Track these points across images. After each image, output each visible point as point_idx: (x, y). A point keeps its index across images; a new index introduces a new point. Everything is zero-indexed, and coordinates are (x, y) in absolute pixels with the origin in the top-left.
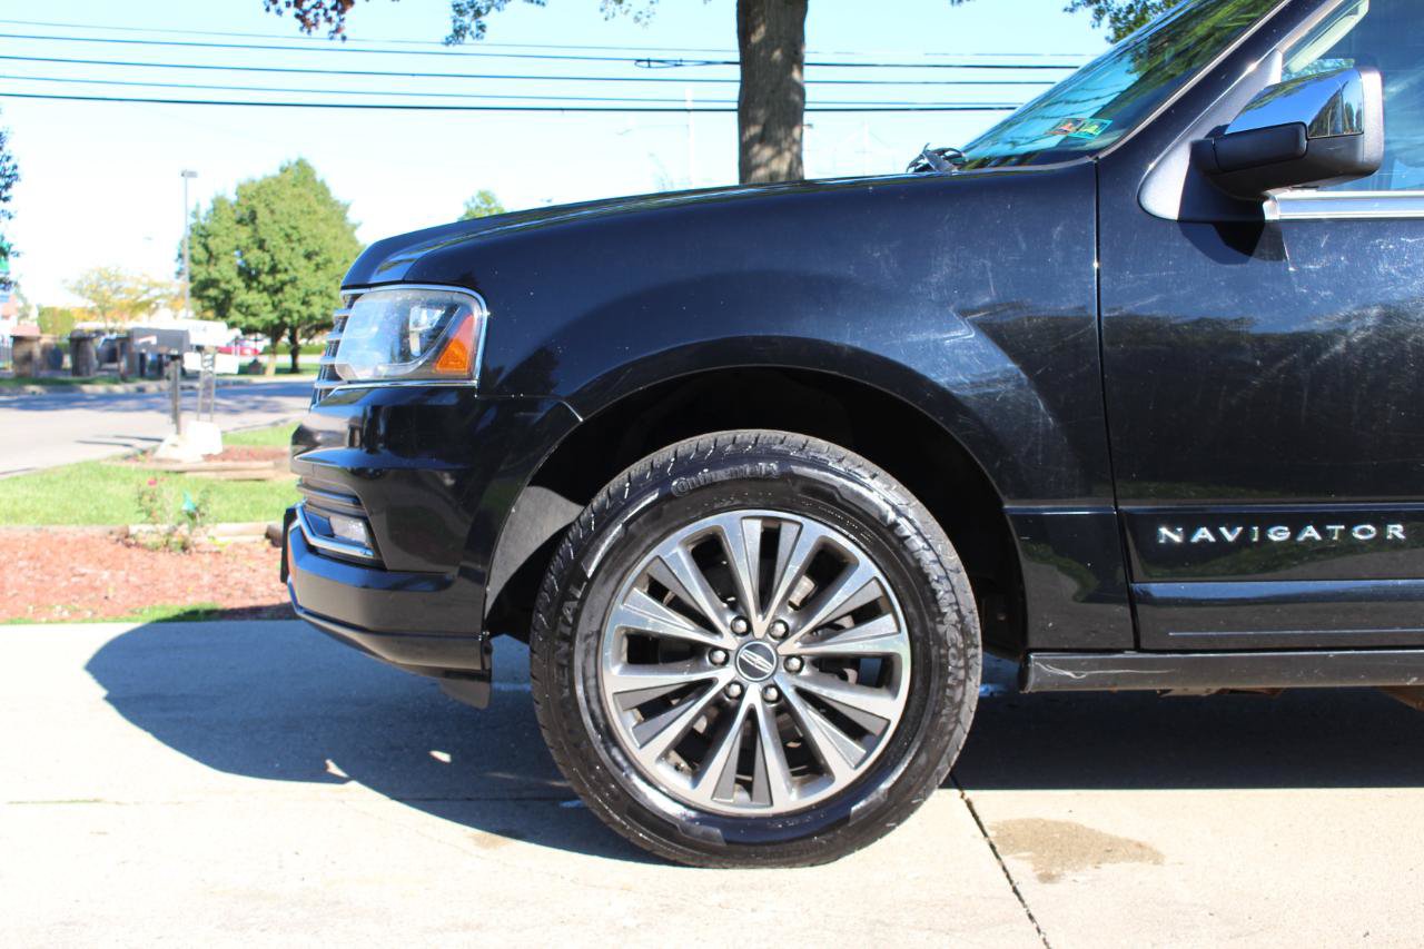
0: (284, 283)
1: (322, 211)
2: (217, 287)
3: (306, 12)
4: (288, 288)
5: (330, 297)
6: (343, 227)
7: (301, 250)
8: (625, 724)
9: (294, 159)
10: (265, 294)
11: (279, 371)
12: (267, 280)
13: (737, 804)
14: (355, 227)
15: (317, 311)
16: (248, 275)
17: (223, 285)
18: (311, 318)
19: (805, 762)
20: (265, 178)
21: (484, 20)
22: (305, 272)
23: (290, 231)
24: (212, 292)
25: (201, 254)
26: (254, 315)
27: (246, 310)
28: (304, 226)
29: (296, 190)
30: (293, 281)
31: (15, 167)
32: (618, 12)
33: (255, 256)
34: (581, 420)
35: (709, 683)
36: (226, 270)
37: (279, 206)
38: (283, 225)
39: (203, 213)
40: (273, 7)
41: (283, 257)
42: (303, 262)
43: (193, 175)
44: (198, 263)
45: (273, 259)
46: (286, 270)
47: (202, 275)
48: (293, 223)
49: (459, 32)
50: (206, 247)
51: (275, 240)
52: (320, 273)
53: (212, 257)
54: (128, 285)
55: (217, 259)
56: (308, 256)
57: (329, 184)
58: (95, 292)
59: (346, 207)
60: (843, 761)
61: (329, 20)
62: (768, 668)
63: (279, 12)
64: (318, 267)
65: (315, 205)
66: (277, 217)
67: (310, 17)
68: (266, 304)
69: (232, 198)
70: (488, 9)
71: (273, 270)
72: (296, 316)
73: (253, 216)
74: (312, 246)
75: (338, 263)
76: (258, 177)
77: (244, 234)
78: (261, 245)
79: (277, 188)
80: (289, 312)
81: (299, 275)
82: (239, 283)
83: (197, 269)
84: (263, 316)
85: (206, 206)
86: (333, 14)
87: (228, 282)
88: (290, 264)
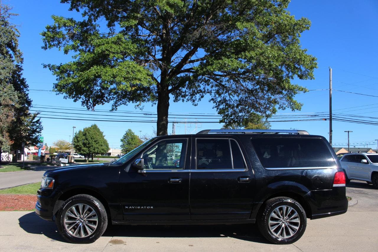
0: (90, 146)
1: (98, 133)
2: (79, 147)
3: (88, 106)
4: (91, 147)
5: (99, 149)
6: (102, 137)
7: (94, 140)
8: (66, 226)
9: (94, 124)
10: (87, 148)
11: (89, 161)
12: (88, 146)
13: (78, 236)
14: (104, 136)
15: (96, 151)
16: (84, 144)
17: (80, 146)
18: (95, 152)
19: (86, 232)
20: (89, 127)
21: (117, 108)
22: (94, 144)
23: (92, 137)
24: (78, 147)
25: (76, 140)
26: (85, 152)
27: (84, 151)
28: (95, 136)
29: (94, 130)
30: (92, 146)
31: (42, 127)
32: (138, 108)
33: (85, 141)
34: (63, 193)
35: (76, 222)
36: (80, 144)
37: (90, 133)
38: (91, 136)
39: (77, 133)
40: (83, 105)
41: (90, 141)
42: (94, 143)
43: (75, 127)
44: (76, 142)
45: (89, 142)
46: (91, 144)
47: (76, 144)
48: (92, 135)
49: (113, 109)
50: (77, 140)
51: (90, 139)
52: (97, 145)
53: (78, 141)
54: (66, 144)
55: (79, 142)
56: (95, 141)
57: (100, 129)
58: (60, 145)
59: (103, 133)
60: (90, 232)
61: (92, 108)
62: (83, 221)
63: (84, 106)
64: (97, 143)
65: (97, 132)
66: (90, 135)
67: (89, 107)
68: (87, 150)
69: (82, 131)
70: (118, 106)
71: (89, 144)
72: (92, 152)
73: (86, 134)
74: (96, 140)
75: (100, 143)
76: (87, 127)
77: (84, 137)
78: (87, 139)
79: (90, 129)
80: (91, 151)
81: (93, 145)
82: (83, 146)
83: (75, 143)
84: (87, 152)
85: (78, 132)
86: (92, 107)
87: (81, 146)
88: (92, 143)
